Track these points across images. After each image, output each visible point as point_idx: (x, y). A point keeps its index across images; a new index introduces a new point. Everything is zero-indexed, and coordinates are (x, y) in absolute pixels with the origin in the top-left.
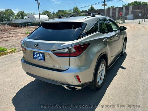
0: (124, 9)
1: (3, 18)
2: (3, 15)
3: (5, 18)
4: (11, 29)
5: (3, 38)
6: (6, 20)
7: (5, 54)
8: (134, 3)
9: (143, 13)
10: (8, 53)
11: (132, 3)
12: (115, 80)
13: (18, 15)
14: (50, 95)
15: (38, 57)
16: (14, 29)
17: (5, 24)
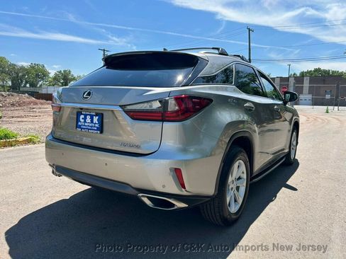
0: (292, 81)
1: (22, 82)
2: (24, 75)
3: (27, 82)
4: (36, 104)
5: (13, 117)
6: (28, 85)
7: (12, 146)
8: (314, 71)
9: (334, 92)
10: (17, 143)
11: (309, 72)
12: (271, 210)
13: (56, 78)
14: (105, 228)
15: (86, 124)
16: (42, 104)
17: (24, 92)
